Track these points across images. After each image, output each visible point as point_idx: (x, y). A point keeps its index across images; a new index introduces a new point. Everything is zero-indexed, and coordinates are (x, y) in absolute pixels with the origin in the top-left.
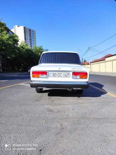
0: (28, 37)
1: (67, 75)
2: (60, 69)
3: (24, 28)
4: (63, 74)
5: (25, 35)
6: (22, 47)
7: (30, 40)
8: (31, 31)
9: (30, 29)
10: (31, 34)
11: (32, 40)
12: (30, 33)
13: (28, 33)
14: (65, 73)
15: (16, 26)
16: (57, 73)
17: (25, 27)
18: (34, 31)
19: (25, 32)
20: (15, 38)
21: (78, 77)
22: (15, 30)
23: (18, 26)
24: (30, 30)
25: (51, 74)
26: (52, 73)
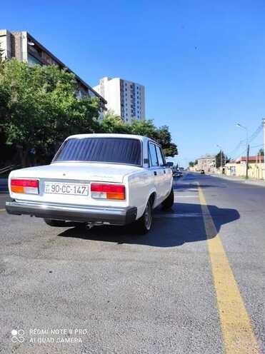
0: (128, 102)
1: (81, 190)
2: (64, 175)
3: (122, 82)
4: (72, 187)
5: (122, 96)
6: (109, 123)
7: (132, 107)
8: (136, 87)
9: (134, 84)
10: (134, 94)
11: (136, 107)
12: (133, 91)
13: (129, 93)
14: (77, 185)
15: (106, 79)
16: (61, 185)
17: (123, 79)
18: (141, 88)
19: (122, 90)
20: (91, 105)
21: (104, 195)
22: (102, 88)
23: (109, 79)
24: (133, 86)
25: (49, 186)
26: (51, 184)
